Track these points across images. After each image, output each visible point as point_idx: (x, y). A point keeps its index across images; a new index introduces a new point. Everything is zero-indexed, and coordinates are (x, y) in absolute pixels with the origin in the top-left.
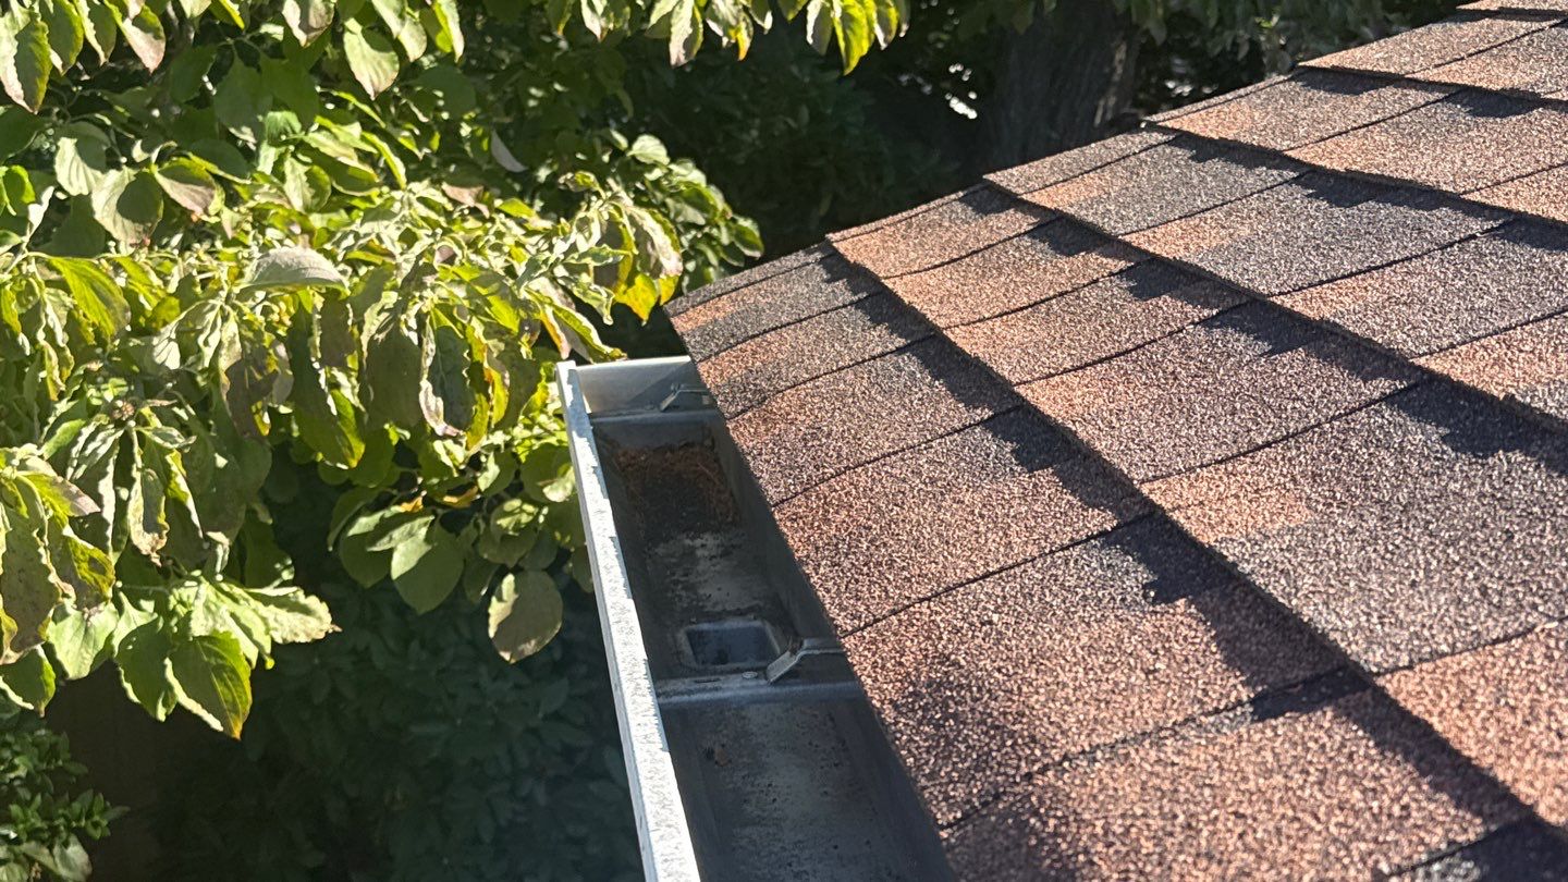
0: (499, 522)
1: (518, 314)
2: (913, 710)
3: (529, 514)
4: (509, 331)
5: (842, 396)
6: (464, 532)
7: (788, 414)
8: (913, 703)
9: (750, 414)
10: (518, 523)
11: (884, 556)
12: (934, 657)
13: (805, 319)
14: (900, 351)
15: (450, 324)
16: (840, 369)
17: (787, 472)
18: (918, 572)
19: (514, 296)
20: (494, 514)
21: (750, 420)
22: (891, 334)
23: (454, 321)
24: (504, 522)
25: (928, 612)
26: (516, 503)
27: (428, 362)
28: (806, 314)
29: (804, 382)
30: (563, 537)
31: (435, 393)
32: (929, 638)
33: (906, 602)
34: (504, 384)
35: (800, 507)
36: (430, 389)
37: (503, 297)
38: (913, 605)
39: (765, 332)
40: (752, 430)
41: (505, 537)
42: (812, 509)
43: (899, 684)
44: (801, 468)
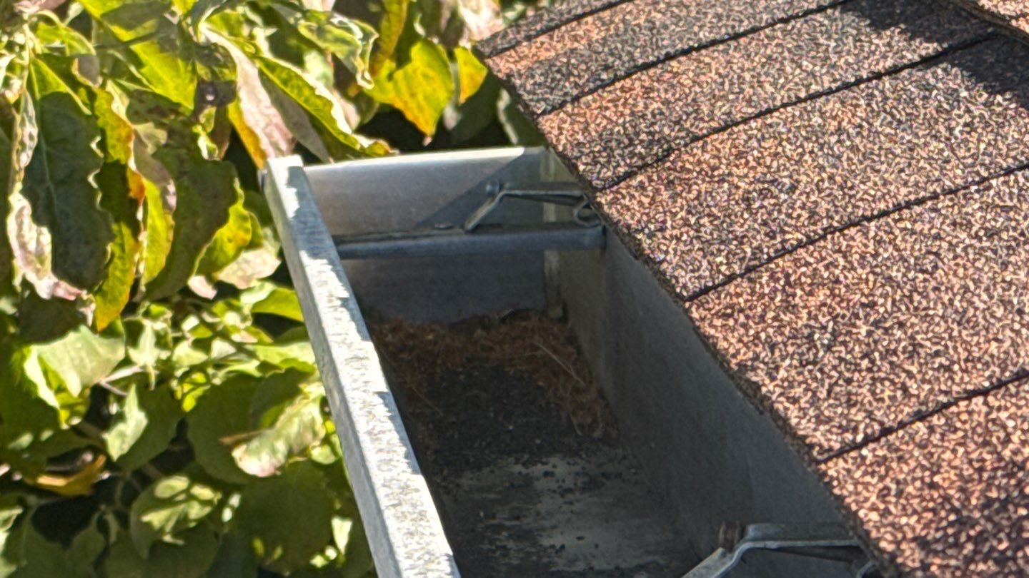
0: (146, 518)
1: (194, 71)
2: (958, 545)
3: (204, 503)
4: (174, 108)
5: (816, 134)
6: (78, 539)
7: (714, 169)
8: (956, 535)
9: (640, 178)
10: (184, 519)
11: (899, 341)
12: (995, 470)
13: (744, 34)
14: (927, 62)
15: (64, 88)
16: (812, 97)
17: (714, 248)
18: (964, 355)
19: (187, 38)
20: (136, 505)
21: (641, 187)
22: (912, 38)
23: (74, 84)
24: (156, 518)
25: (985, 409)
26: (178, 483)
27: (25, 159)
28: (746, 25)
29: (745, 121)
30: (269, 548)
31: (37, 219)
32: (986, 443)
33: (943, 399)
34: (166, 205)
35: (738, 295)
36: (28, 211)
37: (165, 46)
38: (955, 403)
39: (669, 57)
40: (646, 201)
41: (157, 546)
42: (762, 296)
43: (929, 515)
44: (741, 240)
